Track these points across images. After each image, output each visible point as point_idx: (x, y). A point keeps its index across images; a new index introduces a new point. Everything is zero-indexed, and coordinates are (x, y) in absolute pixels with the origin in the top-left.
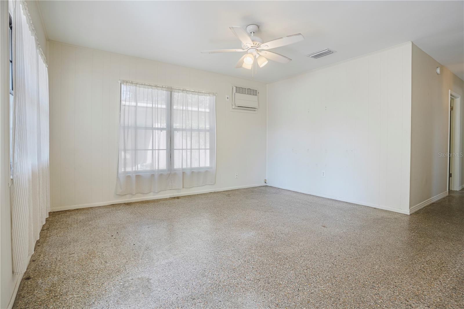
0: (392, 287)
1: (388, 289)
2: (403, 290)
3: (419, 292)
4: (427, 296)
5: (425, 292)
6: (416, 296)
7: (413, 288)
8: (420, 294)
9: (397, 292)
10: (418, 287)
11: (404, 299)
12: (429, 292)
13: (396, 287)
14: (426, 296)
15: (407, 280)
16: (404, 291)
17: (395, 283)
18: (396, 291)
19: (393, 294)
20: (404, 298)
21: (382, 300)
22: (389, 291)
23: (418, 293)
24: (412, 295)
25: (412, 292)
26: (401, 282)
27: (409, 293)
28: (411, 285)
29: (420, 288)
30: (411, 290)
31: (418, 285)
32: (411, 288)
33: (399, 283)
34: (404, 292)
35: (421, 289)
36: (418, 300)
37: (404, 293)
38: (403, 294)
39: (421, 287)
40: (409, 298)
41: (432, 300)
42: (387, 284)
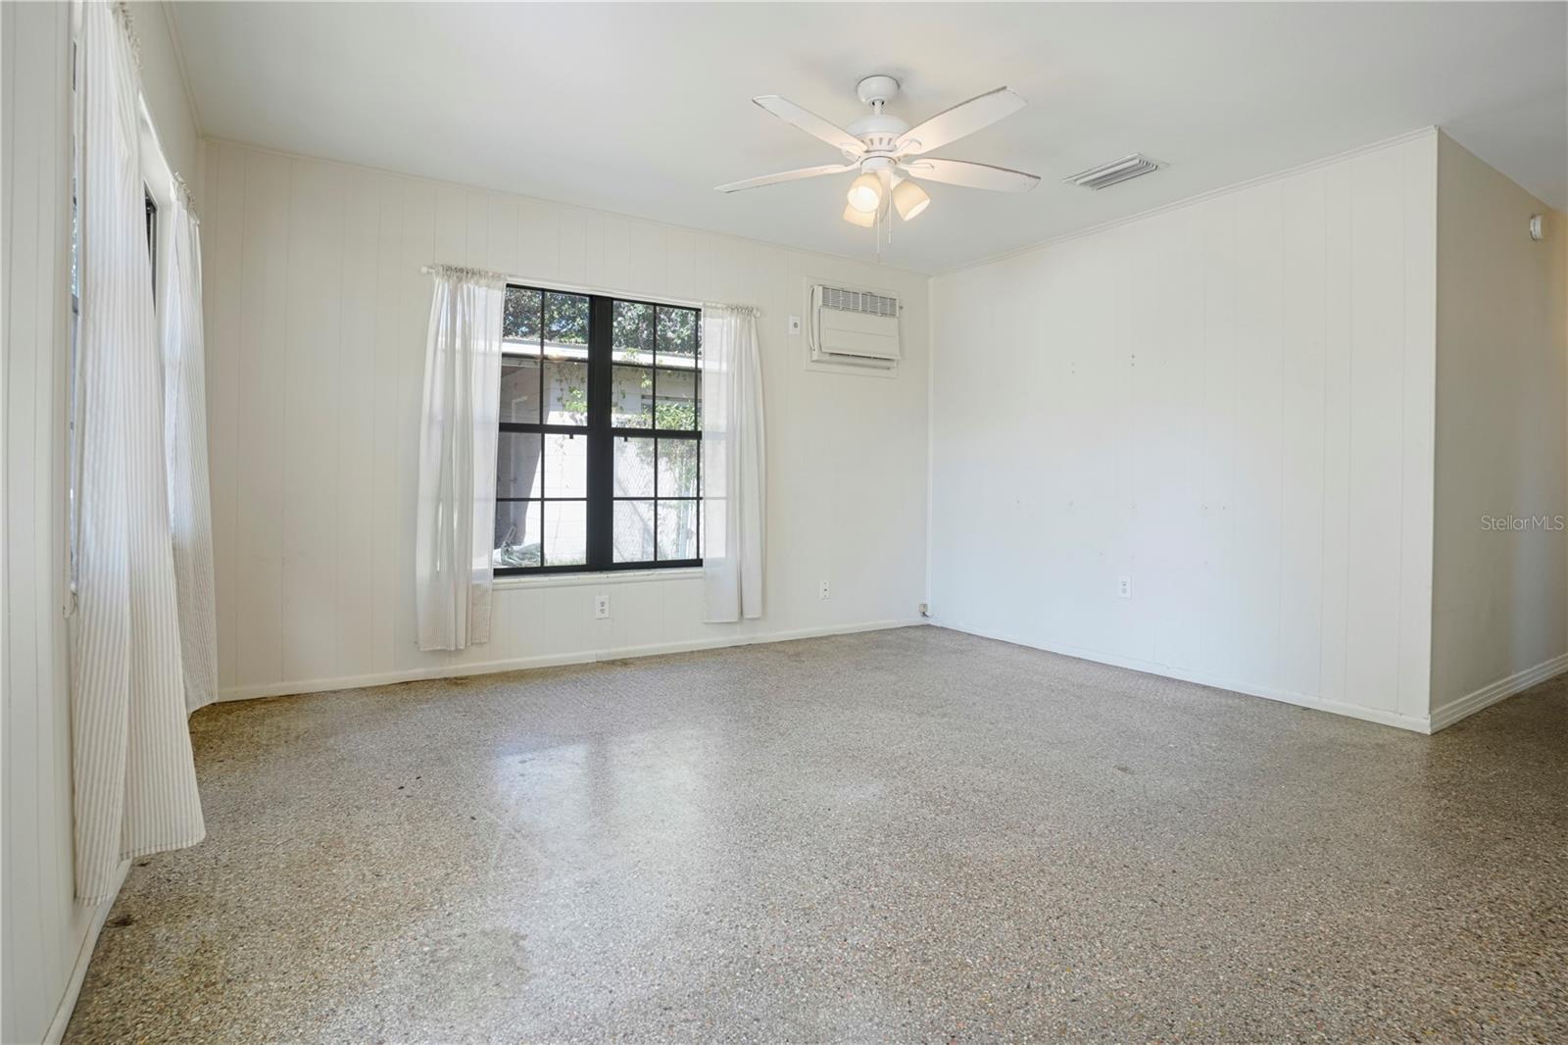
0: (1362, 987)
1: (1346, 994)
2: (1401, 1001)
3: (1461, 1008)
4: (1489, 1025)
5: (1480, 1011)
6: (1448, 1021)
7: (1437, 993)
8: (1463, 1016)
9: (1381, 1005)
10: (1457, 991)
11: (1406, 1031)
12: (1497, 1010)
13: (1376, 987)
14: (1484, 1026)
15: (1417, 966)
16: (1406, 1003)
17: (1374, 973)
18: (1377, 1002)
19: (1365, 1012)
20: (1405, 1028)
21: (1326, 1032)
22: (1350, 1003)
23: (1457, 1012)
24: (1433, 1021)
25: (1432, 1007)
26: (1396, 971)
27: (1424, 1011)
28: (1431, 982)
29: (1464, 995)
30: (1432, 1000)
31: (1458, 986)
32: (1432, 995)
33: (1386, 975)
34: (1406, 1007)
35: (1468, 1000)
36: (1455, 1036)
37: (1403, 1010)
38: (1399, 1014)
39: (1468, 991)
40: (1423, 1031)
42: (1344, 977)
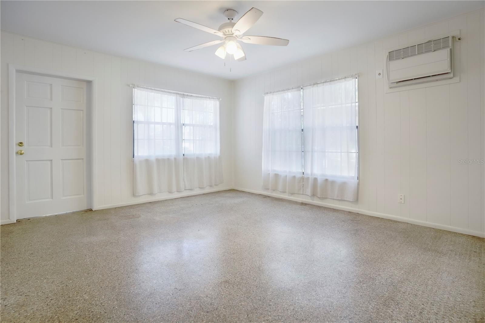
0: (50, 295)
1: (50, 291)
2: (38, 299)
3: (23, 310)
4: (13, 313)
5: (18, 314)
6: (23, 305)
7: (32, 309)
8: (21, 309)
9: (41, 295)
10: (28, 314)
11: (30, 295)
12: (14, 318)
13: (47, 297)
14: (14, 311)
15: (44, 310)
16: (36, 300)
17: (51, 300)
18: (43, 295)
19: (42, 291)
20: (31, 296)
21: (45, 283)
22: (48, 290)
23: (23, 309)
24: (27, 302)
25: (30, 305)
26: (48, 305)
27: (31, 302)
28: (37, 310)
29: (25, 314)
30: (32, 306)
31: (29, 315)
32: (33, 307)
33: (48, 302)
34: (36, 299)
35: (23, 314)
36: (19, 303)
37: (35, 298)
38: (35, 297)
39: (25, 316)
40: (27, 298)
41: (6, 314)
42: (56, 293)
